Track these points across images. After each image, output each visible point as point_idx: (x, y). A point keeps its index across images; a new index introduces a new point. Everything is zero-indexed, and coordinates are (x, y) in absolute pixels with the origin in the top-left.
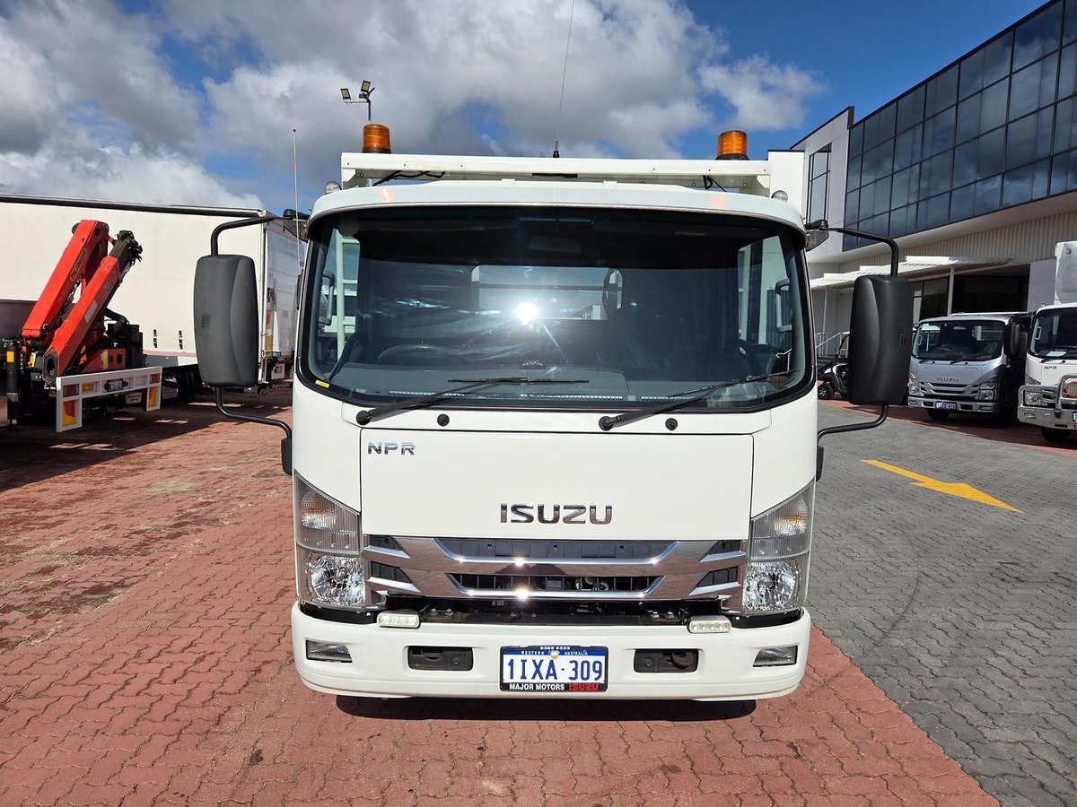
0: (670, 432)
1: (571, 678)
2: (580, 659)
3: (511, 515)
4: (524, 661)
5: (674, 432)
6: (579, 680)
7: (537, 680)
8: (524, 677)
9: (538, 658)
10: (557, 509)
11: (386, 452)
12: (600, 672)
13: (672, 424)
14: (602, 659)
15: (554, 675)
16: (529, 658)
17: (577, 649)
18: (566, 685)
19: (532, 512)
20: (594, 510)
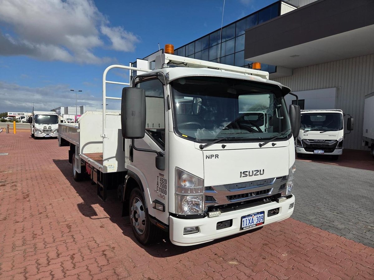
0: (273, 147)
1: (257, 222)
2: (258, 216)
3: (243, 175)
4: (246, 220)
5: (274, 147)
6: (258, 222)
7: (250, 225)
8: (246, 225)
9: (249, 218)
10: (253, 172)
11: (211, 158)
12: (263, 219)
13: (273, 145)
14: (263, 215)
15: (253, 222)
16: (247, 218)
17: (258, 213)
18: (256, 224)
19: (247, 173)
20: (260, 171)
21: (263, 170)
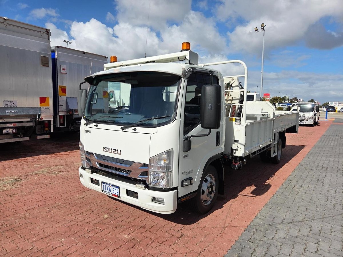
2: (115, 188)
3: (105, 150)
6: (114, 194)
8: (105, 190)
10: (111, 149)
11: (87, 133)
12: (118, 193)
13: (135, 130)
14: (118, 189)
15: (110, 191)
16: (106, 185)
17: (114, 185)
18: (112, 194)
19: (108, 149)
20: (118, 150)
21: (120, 151)
